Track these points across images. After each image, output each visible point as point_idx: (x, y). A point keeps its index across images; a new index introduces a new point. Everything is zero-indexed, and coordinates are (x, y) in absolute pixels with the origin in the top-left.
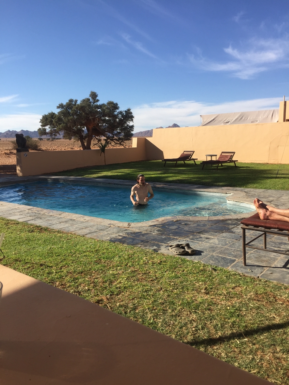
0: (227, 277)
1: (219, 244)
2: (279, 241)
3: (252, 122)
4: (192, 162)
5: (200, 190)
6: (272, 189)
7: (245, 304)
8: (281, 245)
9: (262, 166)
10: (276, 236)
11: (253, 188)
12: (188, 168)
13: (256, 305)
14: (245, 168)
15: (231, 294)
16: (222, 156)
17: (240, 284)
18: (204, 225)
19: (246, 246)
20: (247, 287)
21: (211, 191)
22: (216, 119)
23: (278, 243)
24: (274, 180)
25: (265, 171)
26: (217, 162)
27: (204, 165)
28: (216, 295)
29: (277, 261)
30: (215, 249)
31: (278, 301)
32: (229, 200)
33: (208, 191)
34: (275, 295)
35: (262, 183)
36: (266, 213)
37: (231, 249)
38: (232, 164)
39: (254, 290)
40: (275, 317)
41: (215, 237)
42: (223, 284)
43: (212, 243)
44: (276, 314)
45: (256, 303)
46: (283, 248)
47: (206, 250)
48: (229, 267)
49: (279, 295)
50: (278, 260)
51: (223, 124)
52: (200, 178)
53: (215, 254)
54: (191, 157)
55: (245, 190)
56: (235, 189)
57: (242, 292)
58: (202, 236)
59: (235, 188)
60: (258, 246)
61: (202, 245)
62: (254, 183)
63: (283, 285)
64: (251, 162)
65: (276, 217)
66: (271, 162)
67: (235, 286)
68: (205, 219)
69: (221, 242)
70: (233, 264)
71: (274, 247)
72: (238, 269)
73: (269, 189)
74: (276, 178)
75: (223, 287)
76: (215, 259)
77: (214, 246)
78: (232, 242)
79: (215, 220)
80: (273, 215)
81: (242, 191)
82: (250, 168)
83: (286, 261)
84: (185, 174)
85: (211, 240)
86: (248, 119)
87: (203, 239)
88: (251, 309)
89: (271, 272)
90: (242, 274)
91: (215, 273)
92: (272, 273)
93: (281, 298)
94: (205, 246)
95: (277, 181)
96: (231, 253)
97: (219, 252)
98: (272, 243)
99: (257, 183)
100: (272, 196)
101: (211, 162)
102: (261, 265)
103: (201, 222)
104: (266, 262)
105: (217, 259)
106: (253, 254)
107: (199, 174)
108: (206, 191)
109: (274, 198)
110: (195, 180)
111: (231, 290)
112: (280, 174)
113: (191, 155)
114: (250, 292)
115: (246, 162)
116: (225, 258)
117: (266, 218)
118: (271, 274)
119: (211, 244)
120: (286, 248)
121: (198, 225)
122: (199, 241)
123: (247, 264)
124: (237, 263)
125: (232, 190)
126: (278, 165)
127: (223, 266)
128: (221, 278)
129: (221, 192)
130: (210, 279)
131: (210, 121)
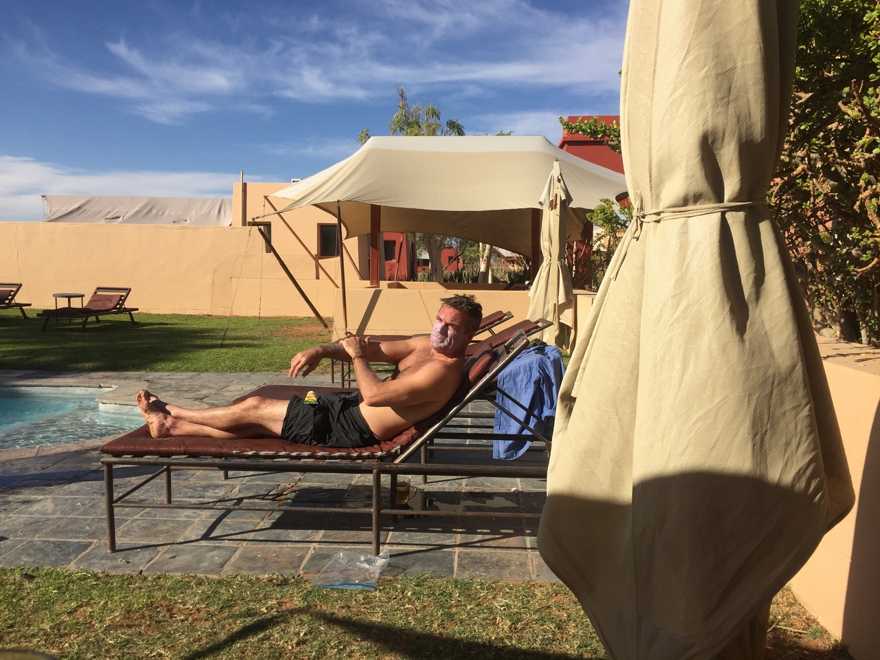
0: (59, 589)
1: (53, 513)
2: (203, 483)
3: (174, 222)
4: (15, 312)
5: (28, 384)
6: (209, 372)
7: (93, 643)
8: (207, 491)
9: (196, 322)
10: (199, 473)
11: (169, 371)
13: (121, 638)
14: (156, 326)
15: (62, 628)
16: (96, 298)
17: (92, 599)
19: (114, 505)
20: (107, 602)
21: (60, 384)
22: (85, 208)
23: (202, 487)
24: (217, 350)
25: (202, 331)
26: (85, 312)
27: (47, 320)
28: (22, 640)
29: (190, 528)
30: (40, 526)
31: (176, 616)
32: (105, 401)
33: (51, 384)
34: (171, 605)
35: (188, 359)
37: (85, 520)
38: (125, 318)
39: (123, 605)
40: (162, 654)
41: (47, 496)
42: (46, 608)
43: (35, 511)
44: (165, 647)
45: (123, 634)
46: (210, 497)
47: (15, 531)
48: (72, 564)
49: (180, 603)
50: (193, 525)
51: (103, 222)
52: (32, 352)
53: (39, 537)
54: (11, 300)
55: (147, 376)
56: (123, 376)
57: (91, 616)
58: (11, 498)
59: (124, 373)
60: (155, 501)
61: (7, 520)
62: (171, 360)
63: (194, 577)
64: (174, 313)
65: (186, 428)
66: (218, 311)
67: (78, 607)
68: (28, 455)
69: (60, 506)
70: (84, 553)
71: (190, 497)
72: (94, 563)
73: (204, 372)
74: (222, 346)
75: (46, 614)
76: (35, 550)
77: (39, 519)
78: (90, 502)
79: (56, 455)
80: (179, 425)
81: (139, 379)
82: (169, 326)
83: (210, 524)
85: (36, 504)
86: (166, 213)
87: (13, 507)
88: (107, 651)
89: (173, 555)
90: (103, 573)
91: (28, 585)
92: (174, 557)
93: (185, 607)
94: (15, 522)
95: (223, 353)
96: (82, 528)
97: (52, 530)
98: (188, 490)
99: (177, 360)
100: (208, 385)
101: (69, 312)
102: (152, 543)
103: (15, 462)
104: (166, 534)
105: (41, 550)
106: (139, 522)
107: (31, 343)
108: (46, 384)
109: (211, 391)
111: (65, 618)
112: (231, 339)
113: (12, 293)
114: (112, 612)
115: (161, 313)
116: (65, 543)
117: (163, 432)
118: (172, 560)
119: (32, 516)
120: (216, 495)
121: (5, 472)
122: (0, 512)
123: (117, 548)
124: (94, 549)
125: (116, 378)
126: (230, 319)
127: (55, 563)
128: (44, 595)
129: (87, 385)
130: (11, 603)
131: (69, 211)
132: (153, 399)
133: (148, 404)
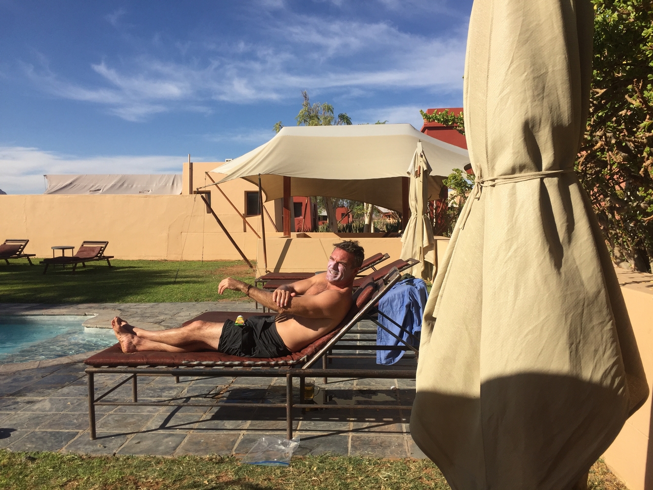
0: (54, 468)
1: (50, 411)
2: (161, 386)
3: (140, 192)
4: (24, 261)
5: (32, 313)
6: (166, 302)
8: (164, 392)
9: (156, 266)
10: (158, 378)
11: (136, 302)
12: (14, 273)
14: (127, 269)
16: (83, 249)
17: (78, 475)
18: (28, 378)
19: (95, 403)
20: (89, 477)
21: (56, 314)
22: (75, 184)
23: (160, 389)
24: (171, 286)
26: (74, 260)
27: (47, 266)
29: (151, 420)
30: (40, 420)
31: (140, 487)
32: (89, 326)
33: (49, 314)
34: (137, 479)
35: (150, 293)
36: (132, 340)
37: (73, 415)
38: (104, 263)
39: (101, 479)
41: (45, 398)
42: (44, 483)
43: (37, 409)
46: (166, 396)
47: (21, 425)
48: (64, 449)
49: (143, 478)
50: (153, 418)
51: (88, 193)
52: (35, 290)
53: (39, 429)
54: (21, 252)
55: (120, 306)
56: (102, 307)
57: (77, 489)
58: (19, 399)
59: (103, 304)
60: (125, 400)
61: (16, 416)
62: (138, 294)
63: (154, 458)
64: (139, 259)
65: (148, 345)
66: (172, 257)
67: (67, 481)
68: (32, 367)
69: (55, 405)
70: (72, 440)
71: (151, 397)
72: (79, 448)
73: (161, 302)
74: (175, 283)
76: (37, 439)
77: (39, 415)
78: (77, 402)
79: (53, 366)
80: (143, 342)
81: (114, 308)
82: (136, 269)
83: (166, 417)
84: (5, 284)
85: (38, 404)
86: (134, 186)
87: (20, 406)
89: (138, 441)
90: (86, 455)
91: (31, 465)
92: (139, 443)
93: (148, 481)
94: (22, 417)
95: (176, 288)
96: (71, 421)
97: (49, 423)
98: (150, 391)
99: (142, 294)
100: (165, 312)
101: (63, 260)
102: (123, 432)
103: (22, 373)
104: (133, 425)
105: (41, 438)
106: (113, 416)
107: (35, 284)
108: (46, 313)
109: (166, 316)
110: (25, 294)
112: (181, 277)
113: (22, 247)
115: (131, 259)
116: (58, 433)
117: (131, 348)
118: (138, 445)
119: (34, 413)
120: (170, 395)
121: (15, 380)
122: (11, 410)
123: (97, 436)
124: (80, 437)
125: (97, 308)
126: (180, 262)
127: (51, 448)
128: (42, 472)
129: (76, 314)
130: (18, 479)
132: (123, 324)
133: (120, 327)
